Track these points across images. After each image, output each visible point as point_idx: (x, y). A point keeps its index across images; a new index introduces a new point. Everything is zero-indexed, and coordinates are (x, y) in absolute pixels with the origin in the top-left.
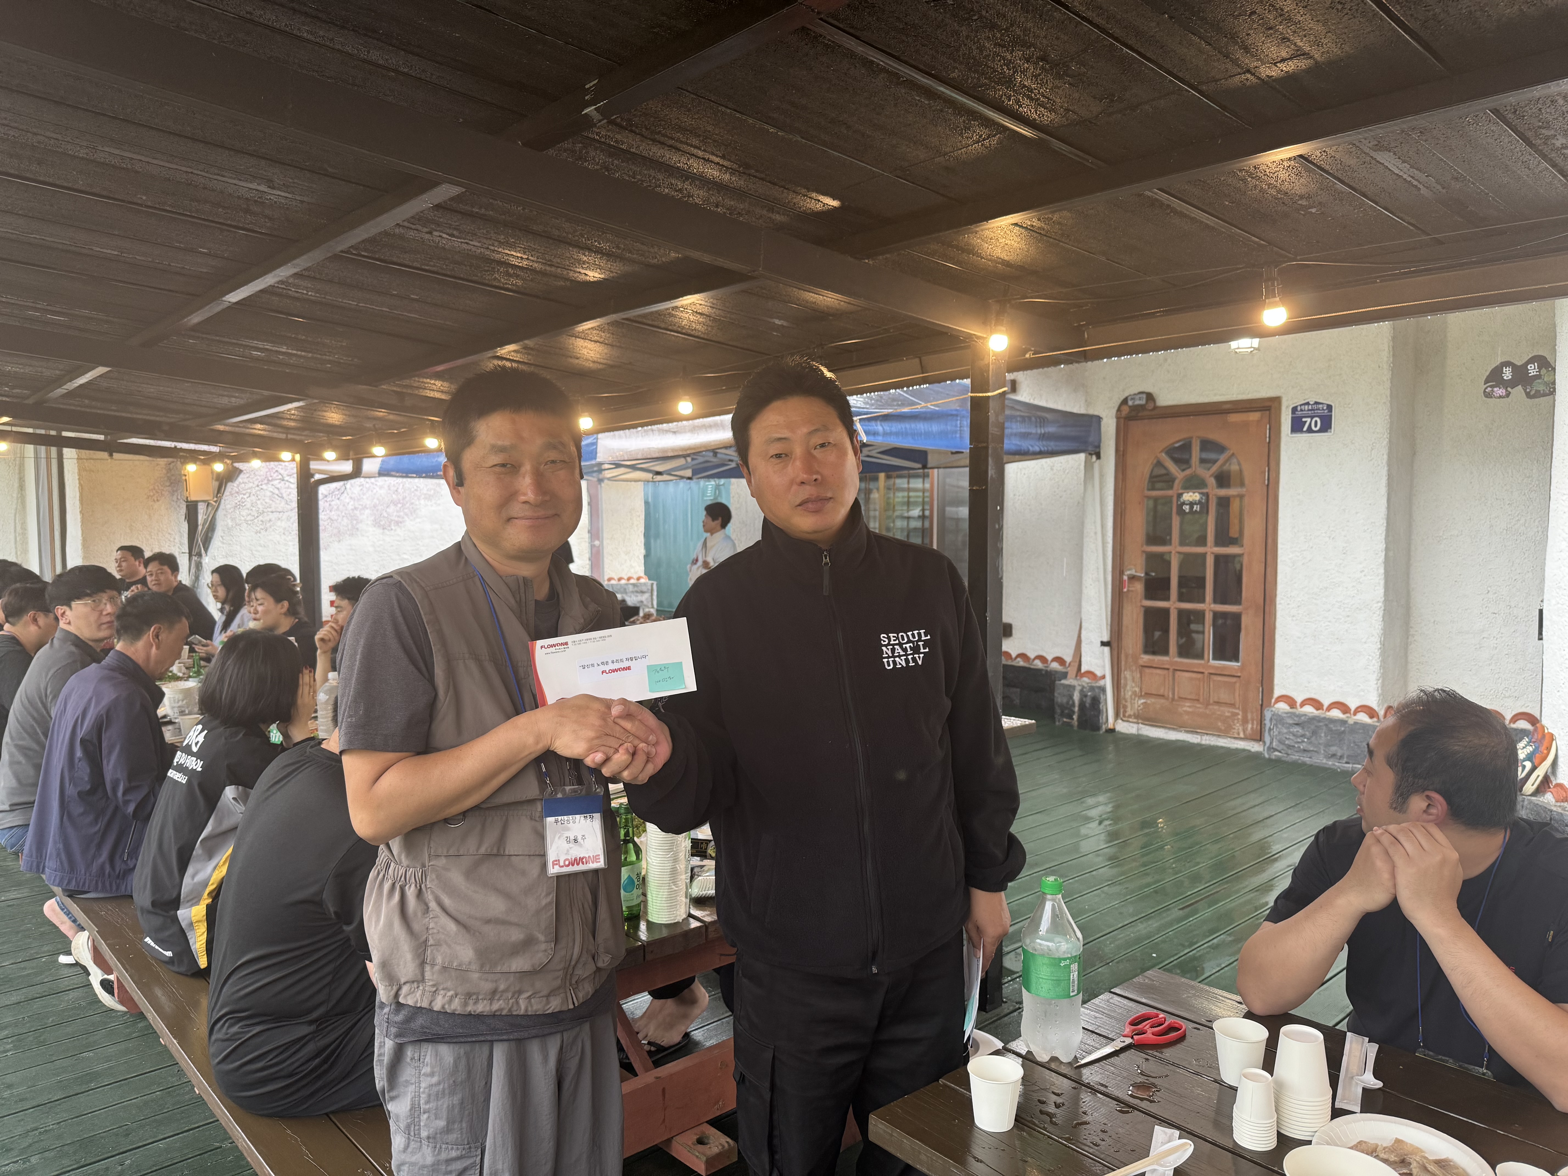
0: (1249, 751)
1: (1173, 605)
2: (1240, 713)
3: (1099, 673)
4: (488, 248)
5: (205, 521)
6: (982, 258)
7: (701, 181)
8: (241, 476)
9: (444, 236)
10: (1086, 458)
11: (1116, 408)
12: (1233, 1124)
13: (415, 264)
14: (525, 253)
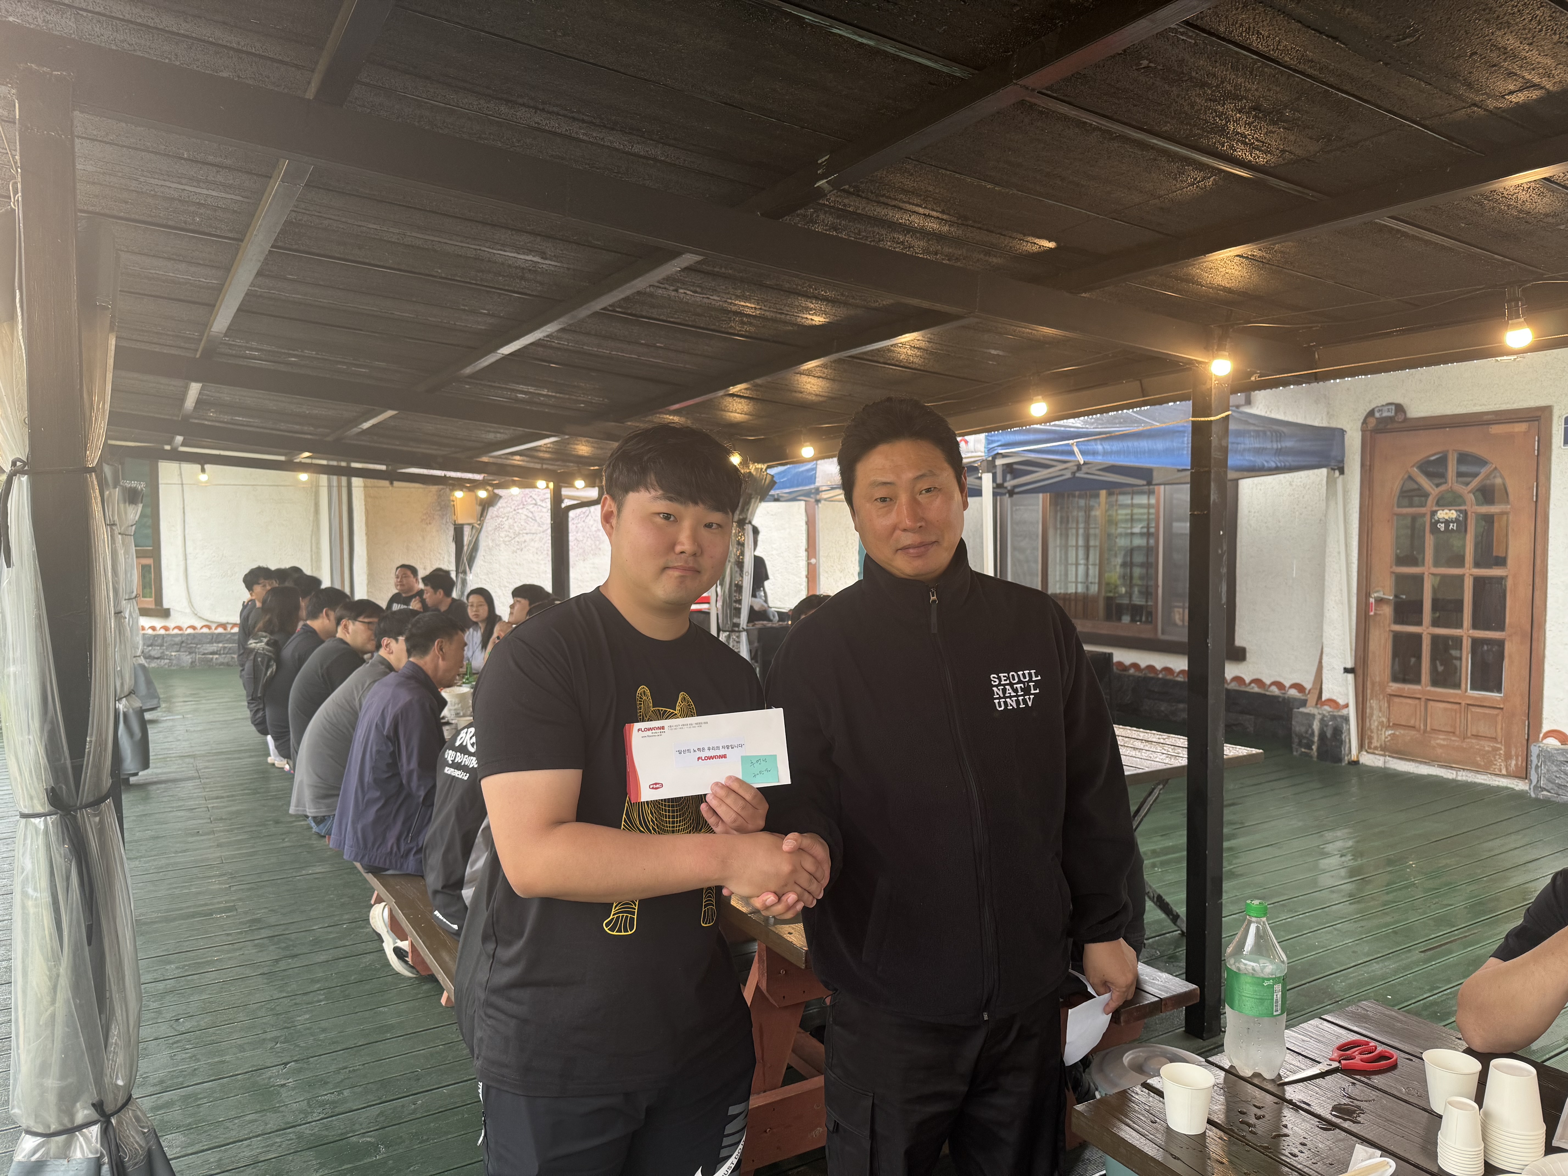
0: (1513, 789)
1: (1426, 630)
2: (1503, 748)
3: (1342, 702)
4: (726, 301)
5: (470, 542)
6: (1202, 286)
7: (921, 233)
8: (501, 501)
9: (688, 292)
10: (1328, 473)
11: (1362, 421)
12: (1438, 1150)
13: (662, 317)
14: (758, 304)
